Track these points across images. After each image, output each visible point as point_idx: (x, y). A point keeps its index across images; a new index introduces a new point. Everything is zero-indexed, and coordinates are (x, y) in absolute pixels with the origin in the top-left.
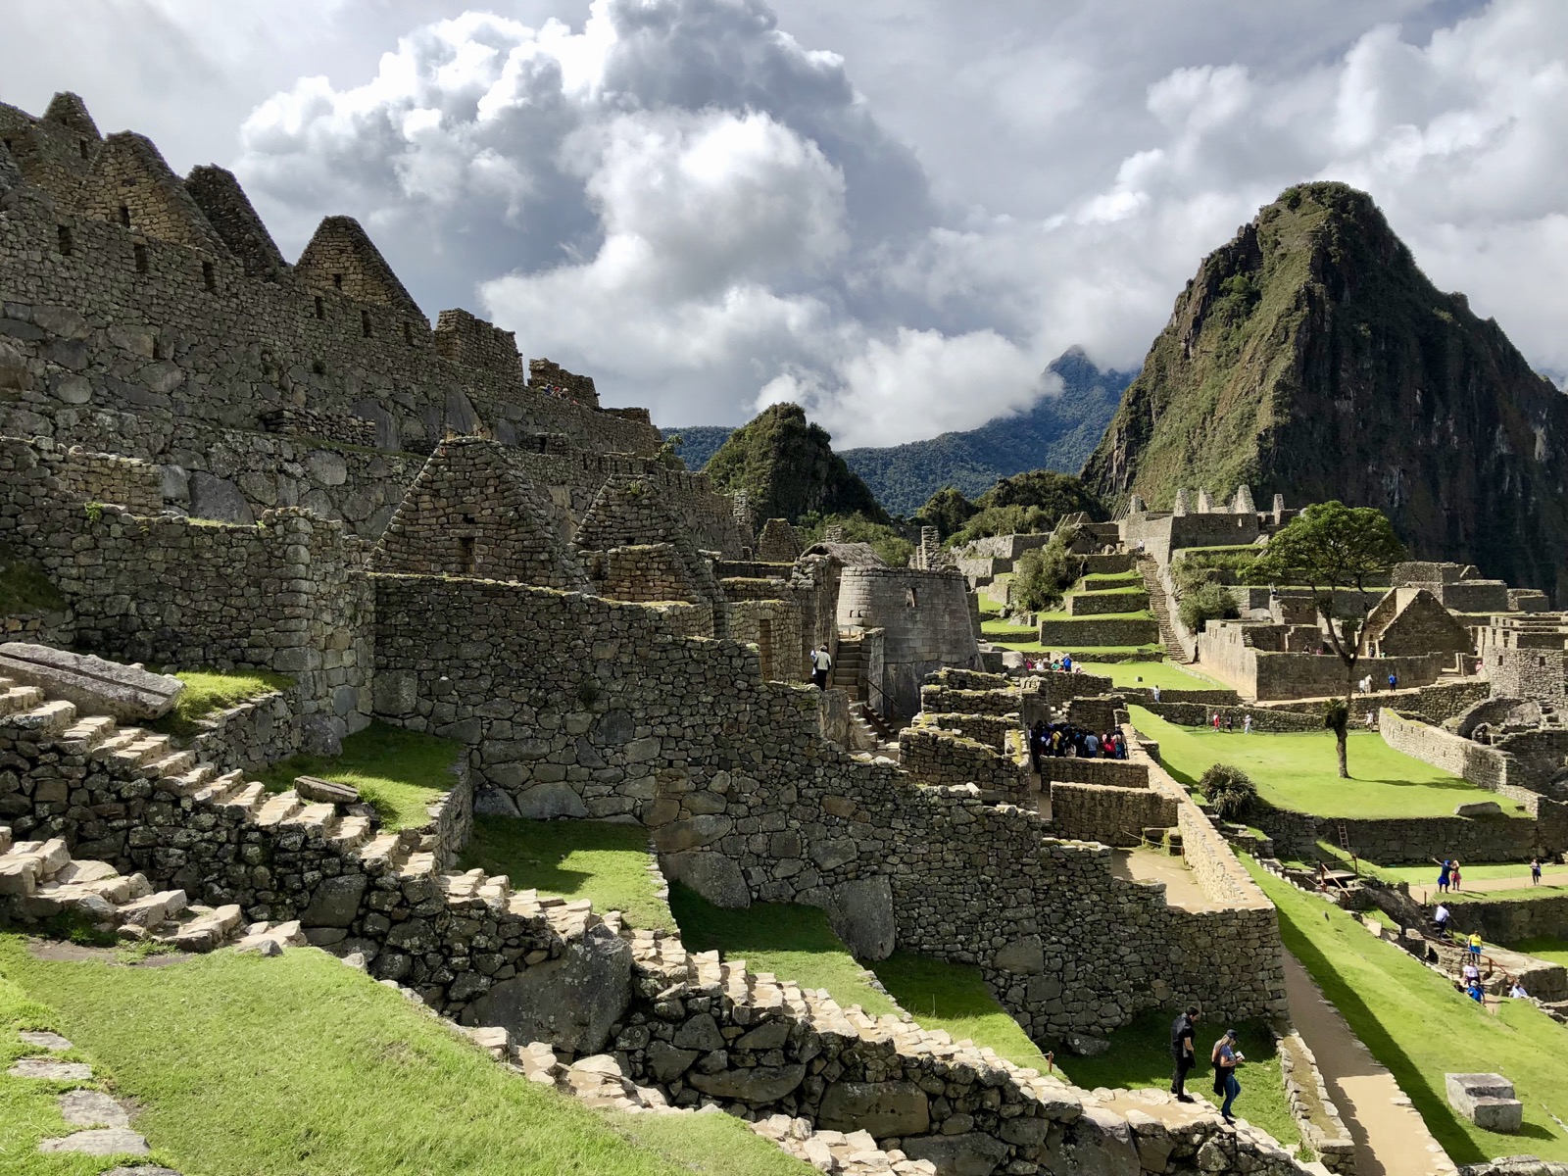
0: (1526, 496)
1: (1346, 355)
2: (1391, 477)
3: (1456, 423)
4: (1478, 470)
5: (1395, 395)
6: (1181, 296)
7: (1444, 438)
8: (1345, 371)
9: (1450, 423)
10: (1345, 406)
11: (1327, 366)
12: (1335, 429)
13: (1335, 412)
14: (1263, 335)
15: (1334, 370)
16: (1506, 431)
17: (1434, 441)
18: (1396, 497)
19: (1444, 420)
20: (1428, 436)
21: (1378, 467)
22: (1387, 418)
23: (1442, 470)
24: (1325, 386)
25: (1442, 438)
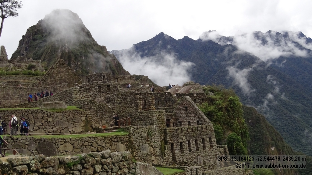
6: (21, 41)
8: (72, 64)
14: (47, 53)
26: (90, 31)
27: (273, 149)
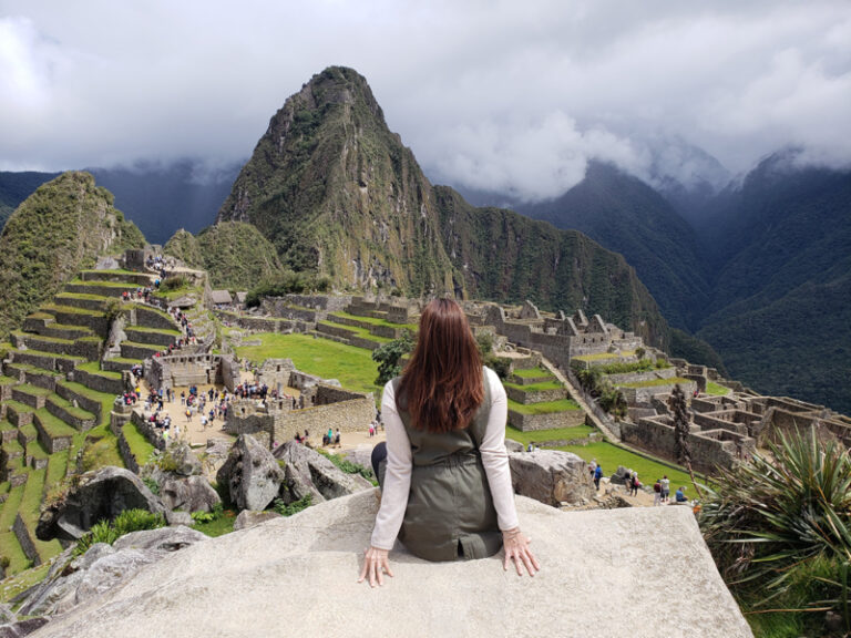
0: (433, 240)
1: (365, 162)
3: (406, 202)
4: (414, 225)
5: (383, 185)
6: (273, 118)
7: (402, 208)
8: (364, 171)
9: (404, 201)
10: (364, 190)
11: (356, 168)
12: (360, 202)
13: (360, 193)
15: (359, 171)
16: (425, 206)
17: (398, 210)
18: (385, 237)
19: (402, 199)
20: (395, 207)
21: (378, 221)
22: (381, 197)
23: (401, 224)
24: (356, 178)
26: (382, 108)
27: (643, 324)
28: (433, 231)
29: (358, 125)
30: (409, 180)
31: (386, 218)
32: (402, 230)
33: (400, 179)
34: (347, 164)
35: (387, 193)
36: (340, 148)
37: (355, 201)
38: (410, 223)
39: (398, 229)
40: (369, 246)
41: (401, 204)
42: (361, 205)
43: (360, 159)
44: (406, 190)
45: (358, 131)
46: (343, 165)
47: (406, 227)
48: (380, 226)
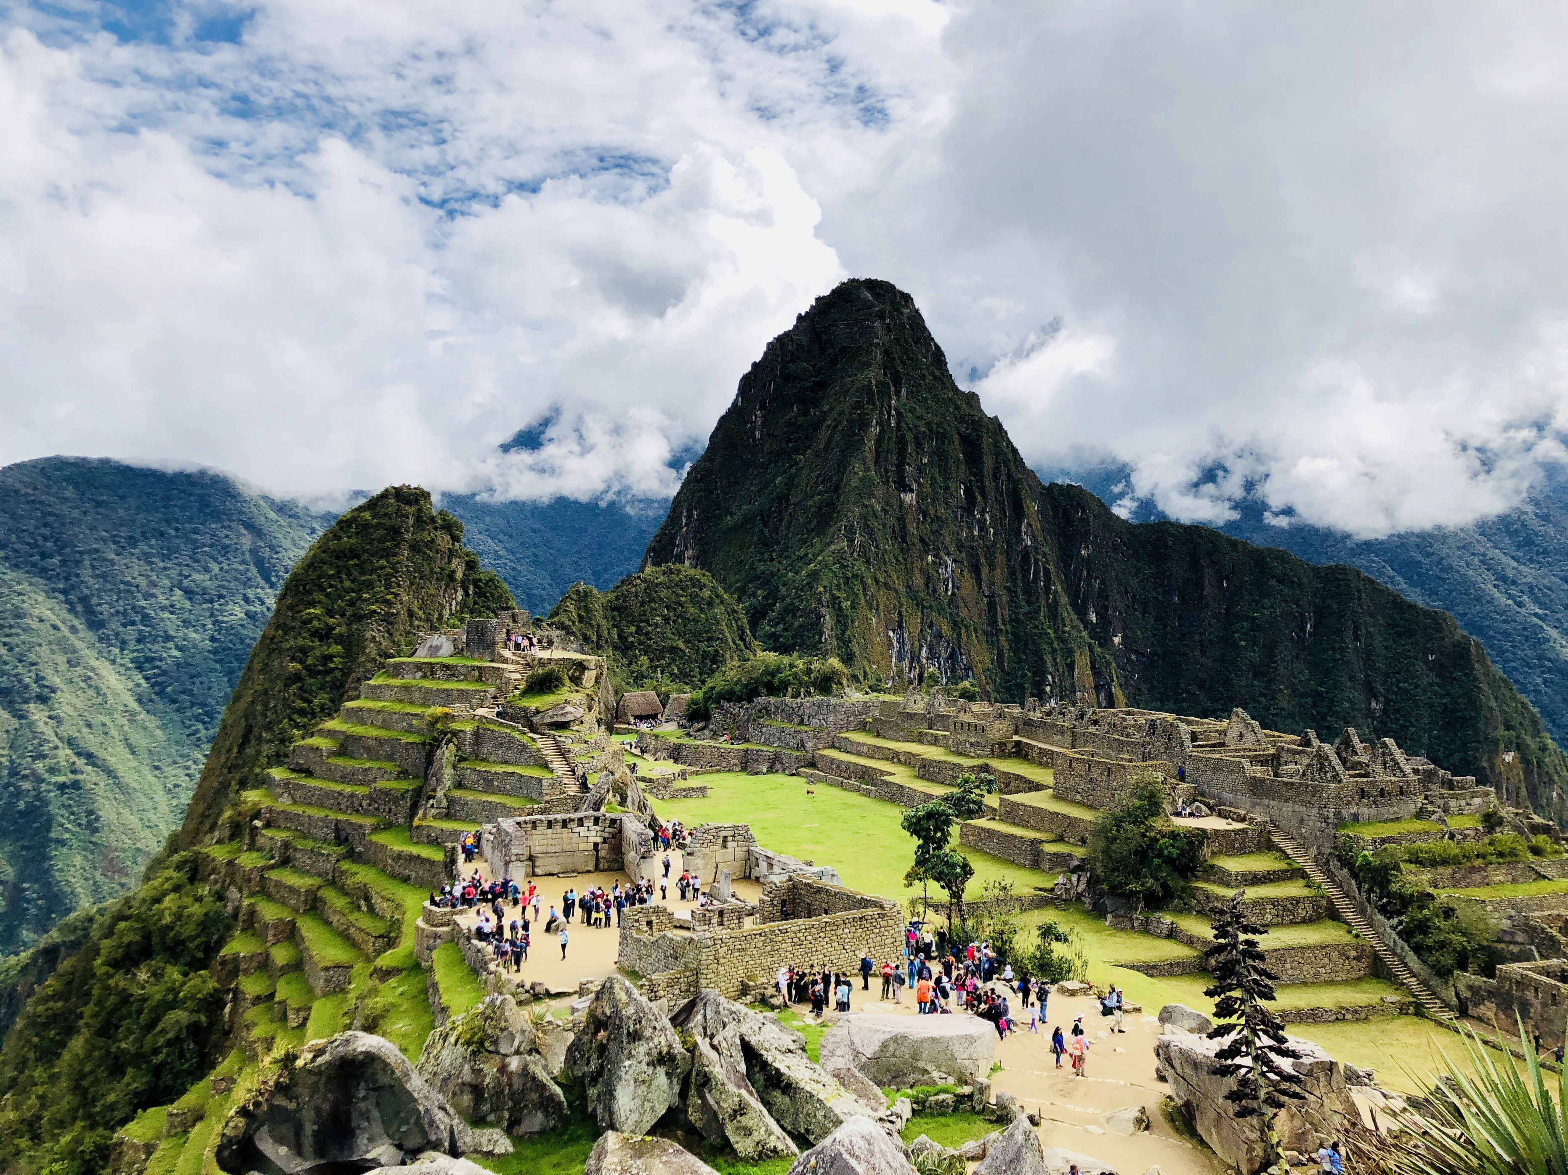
1: (910, 448)
2: (946, 567)
3: (991, 517)
4: (1009, 560)
5: (947, 488)
6: (746, 378)
7: (983, 528)
8: (909, 464)
9: (987, 516)
10: (909, 498)
11: (894, 459)
12: (901, 520)
13: (902, 504)
15: (900, 465)
16: (1029, 525)
17: (976, 533)
18: (950, 586)
19: (982, 513)
20: (971, 528)
21: (937, 556)
22: (942, 511)
23: (983, 560)
24: (894, 477)
25: (981, 530)
28: (1047, 572)
29: (897, 382)
30: (996, 478)
31: (952, 549)
32: (985, 571)
33: (979, 476)
34: (878, 453)
35: (953, 502)
36: (864, 425)
37: (892, 521)
38: (1000, 558)
39: (976, 570)
40: (920, 604)
41: (982, 522)
42: (903, 527)
43: (901, 442)
44: (991, 495)
45: (898, 393)
46: (870, 457)
47: (992, 566)
48: (940, 563)
